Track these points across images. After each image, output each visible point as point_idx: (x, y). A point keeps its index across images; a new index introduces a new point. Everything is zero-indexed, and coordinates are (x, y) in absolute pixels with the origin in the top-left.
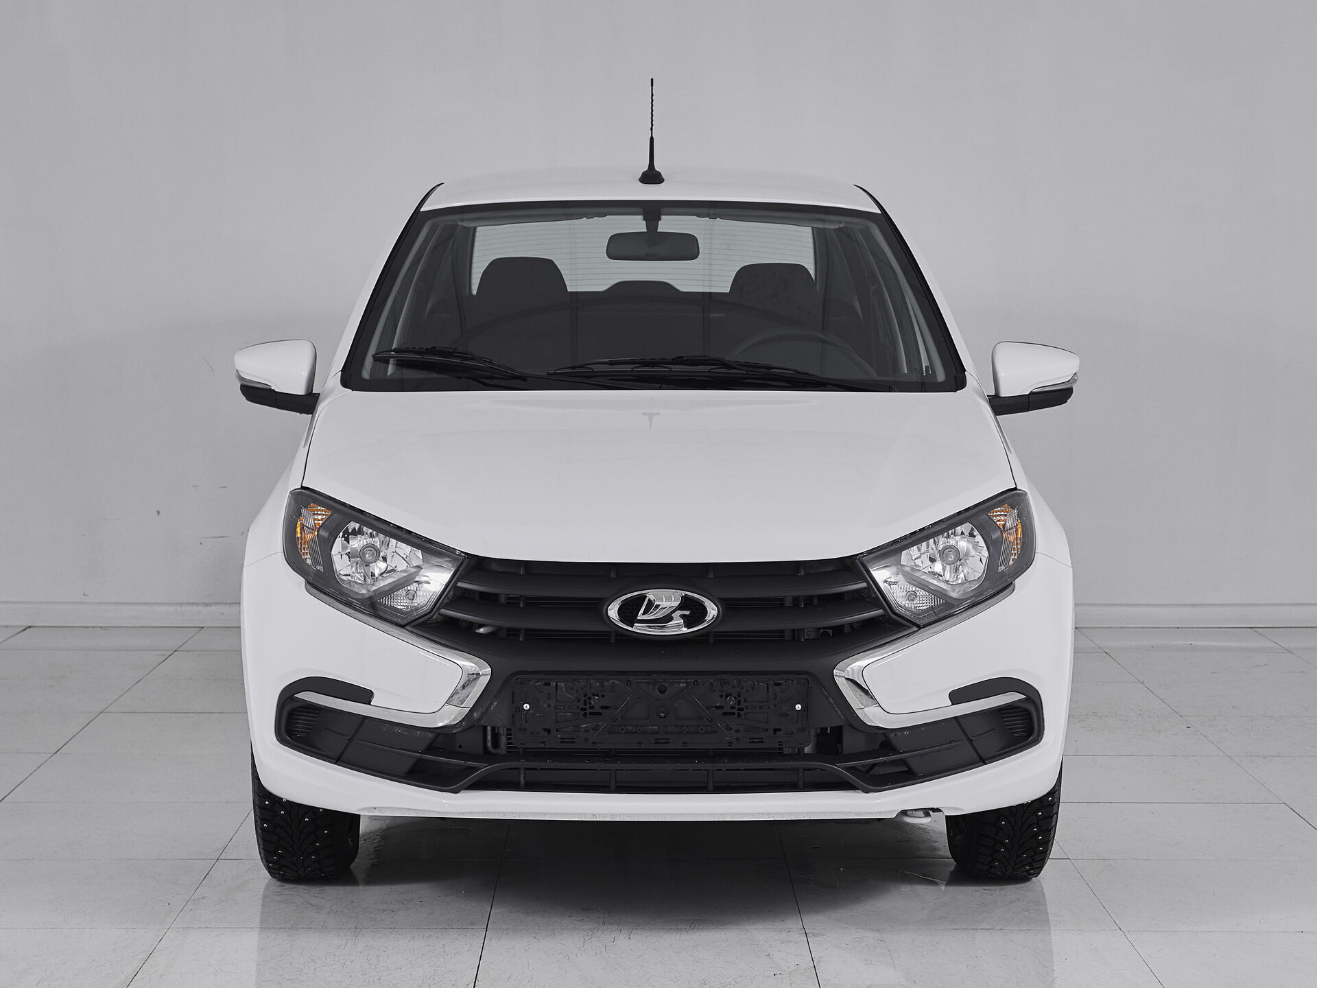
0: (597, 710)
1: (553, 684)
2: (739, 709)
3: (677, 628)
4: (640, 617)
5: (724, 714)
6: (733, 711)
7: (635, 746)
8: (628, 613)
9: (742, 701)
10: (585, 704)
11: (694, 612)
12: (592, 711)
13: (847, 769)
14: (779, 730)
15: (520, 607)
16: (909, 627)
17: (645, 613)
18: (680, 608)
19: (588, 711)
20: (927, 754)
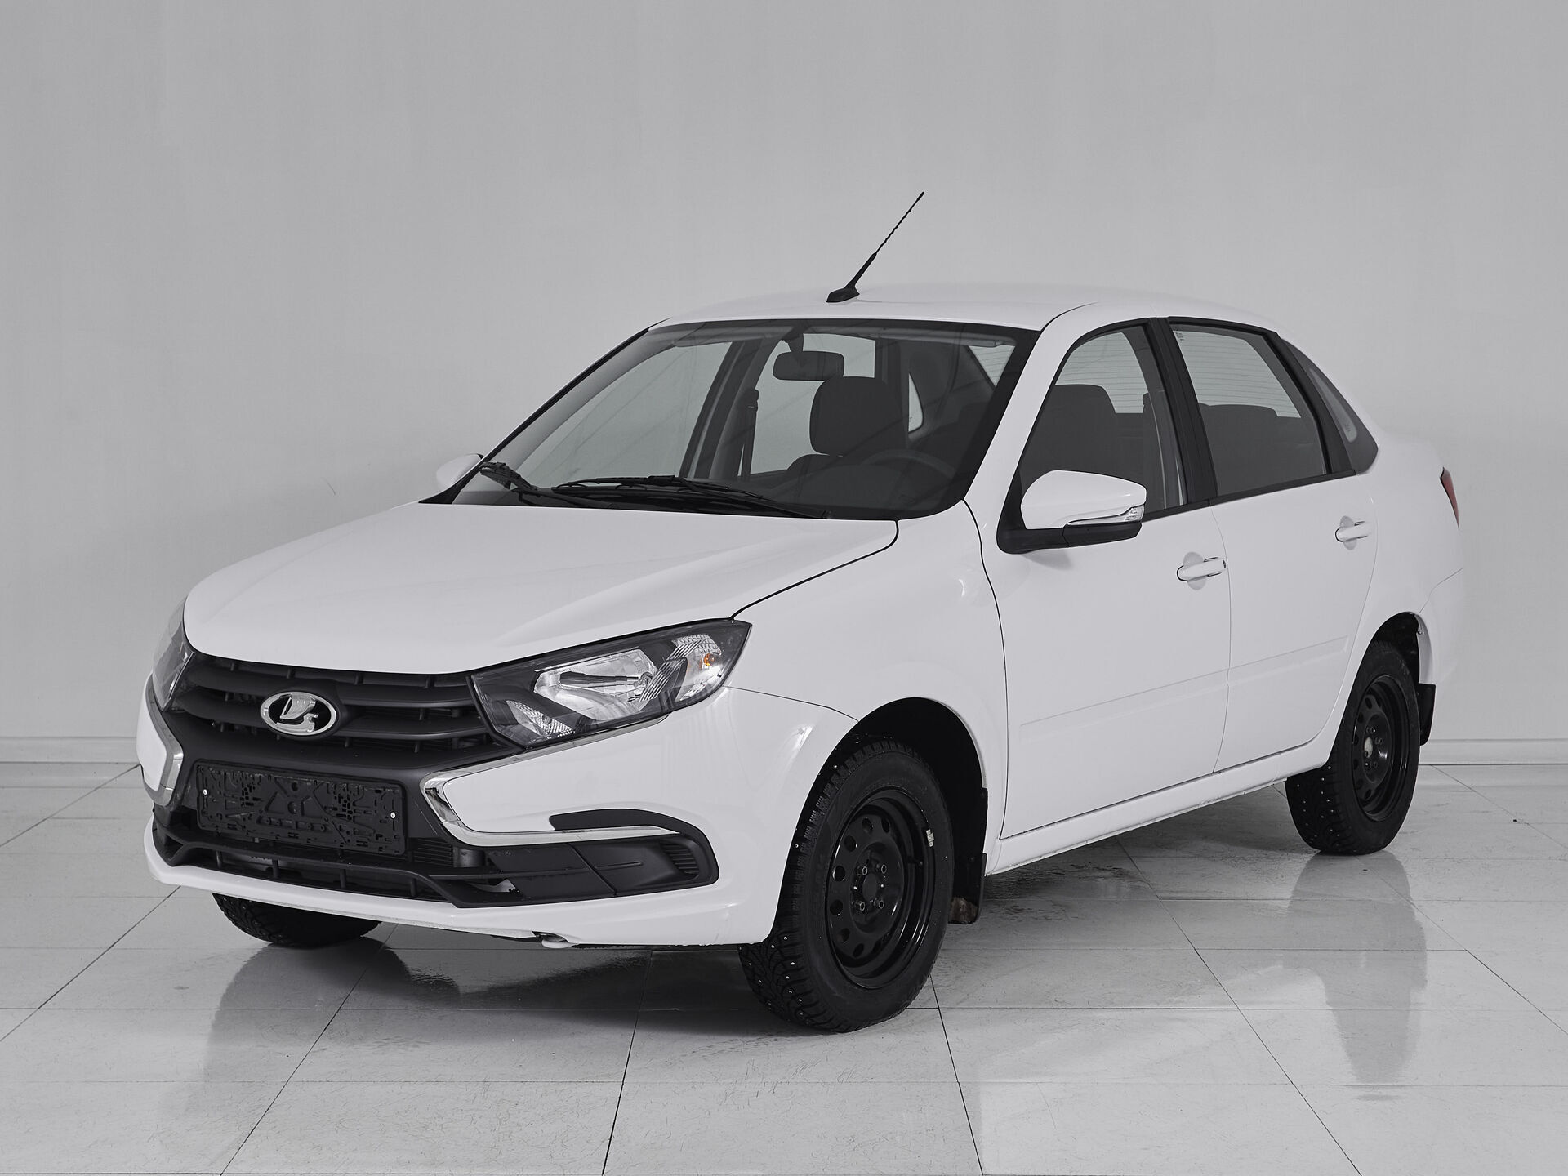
0: (251, 800)
1: (223, 773)
2: (349, 812)
3: (307, 729)
4: (282, 717)
5: (338, 815)
6: (343, 813)
7: (305, 842)
8: (275, 711)
9: (351, 805)
10: (243, 795)
11: (321, 715)
12: (248, 801)
13: (439, 882)
14: (381, 836)
15: (225, 702)
16: (513, 748)
17: (286, 713)
18: (312, 711)
19: (245, 801)
20: (535, 877)
